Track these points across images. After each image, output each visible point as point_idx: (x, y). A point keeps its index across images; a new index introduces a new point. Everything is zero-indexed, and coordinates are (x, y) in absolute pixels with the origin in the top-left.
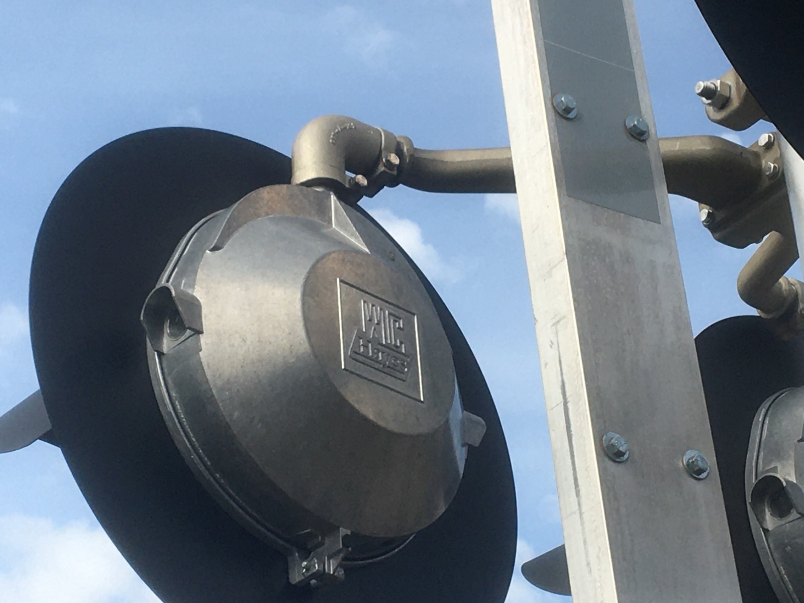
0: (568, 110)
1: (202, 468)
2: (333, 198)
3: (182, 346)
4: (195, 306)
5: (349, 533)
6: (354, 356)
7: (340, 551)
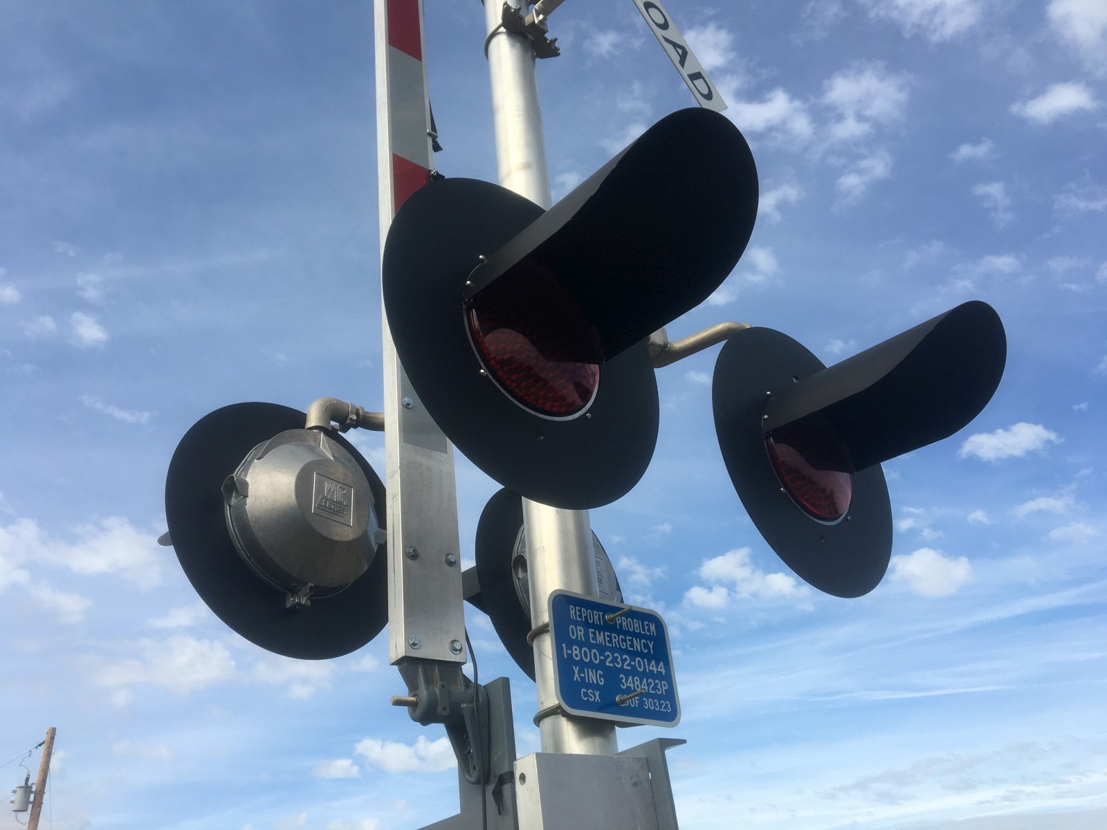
0: (408, 404)
1: (245, 557)
2: (322, 434)
3: (239, 503)
4: (246, 485)
5: (313, 585)
6: (319, 507)
7: (308, 594)
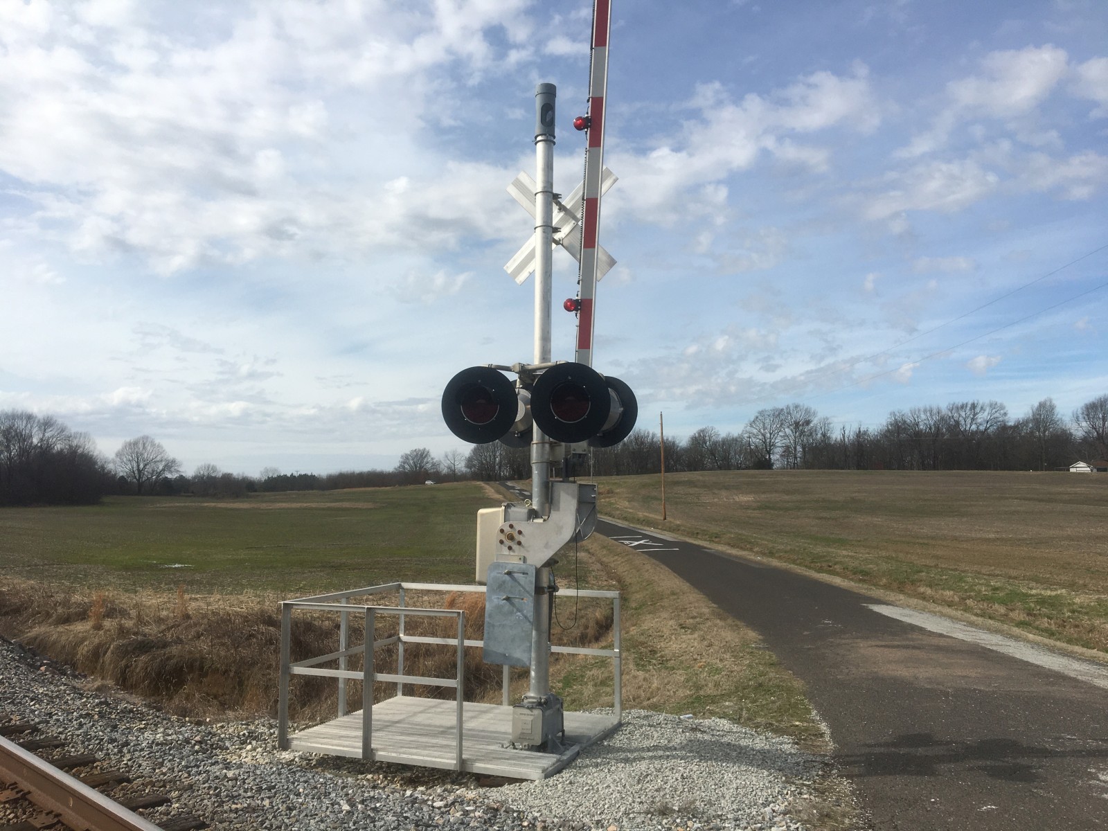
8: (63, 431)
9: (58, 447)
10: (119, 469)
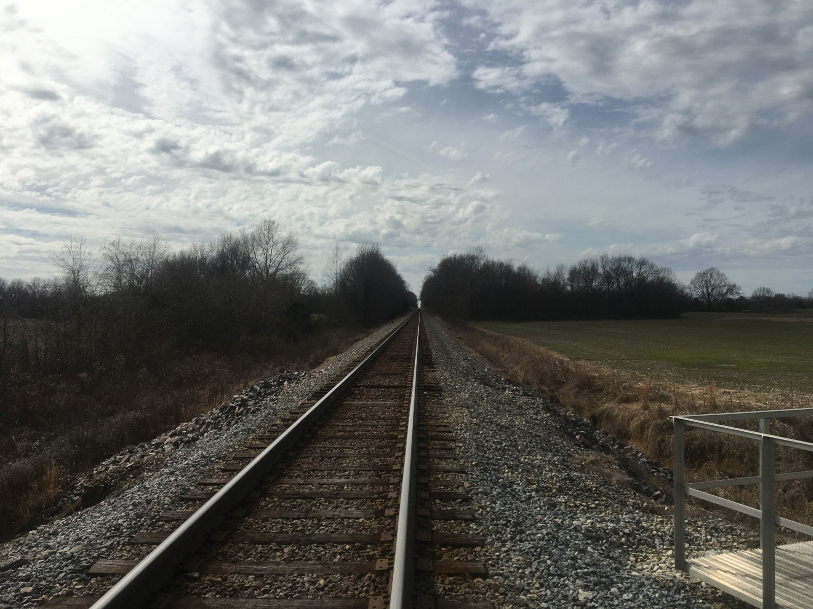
8: (652, 267)
9: (650, 278)
10: (694, 293)
